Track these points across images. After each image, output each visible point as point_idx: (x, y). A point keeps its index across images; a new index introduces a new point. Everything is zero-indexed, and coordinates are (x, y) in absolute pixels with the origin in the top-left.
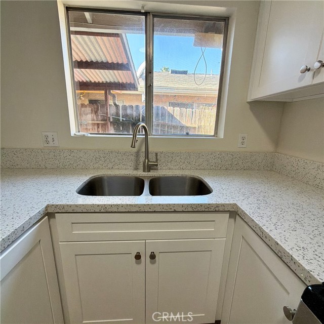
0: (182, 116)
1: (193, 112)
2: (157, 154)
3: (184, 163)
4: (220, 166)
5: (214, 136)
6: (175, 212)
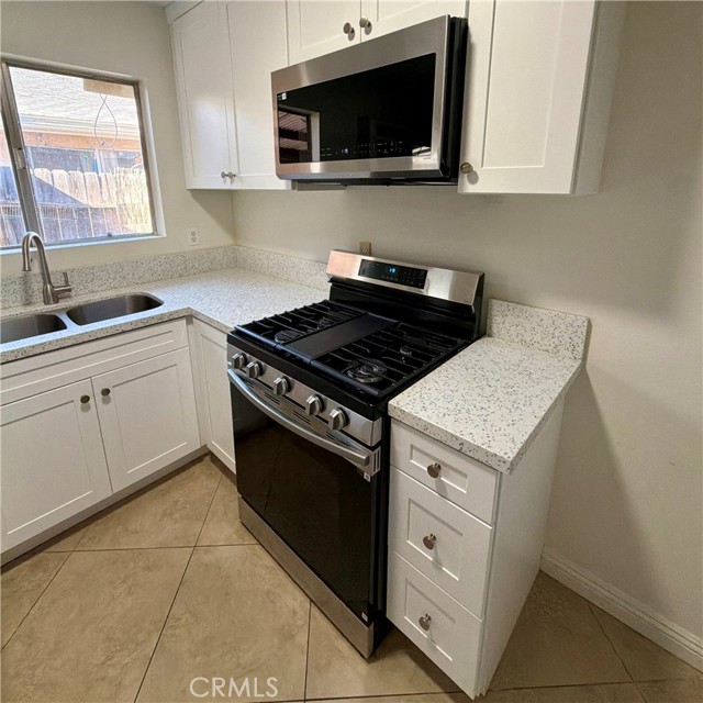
0: (76, 188)
1: (99, 178)
2: (65, 275)
3: (115, 278)
4: (170, 274)
5: (153, 234)
6: (123, 332)
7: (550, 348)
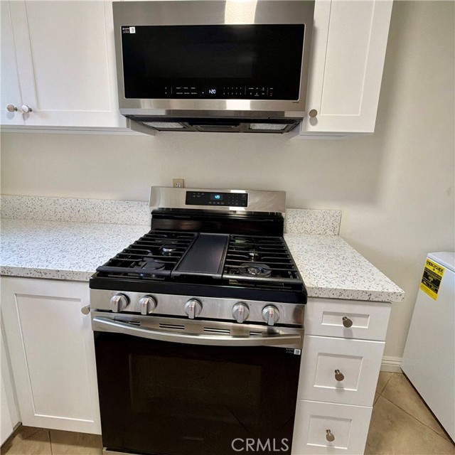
7: (322, 232)
